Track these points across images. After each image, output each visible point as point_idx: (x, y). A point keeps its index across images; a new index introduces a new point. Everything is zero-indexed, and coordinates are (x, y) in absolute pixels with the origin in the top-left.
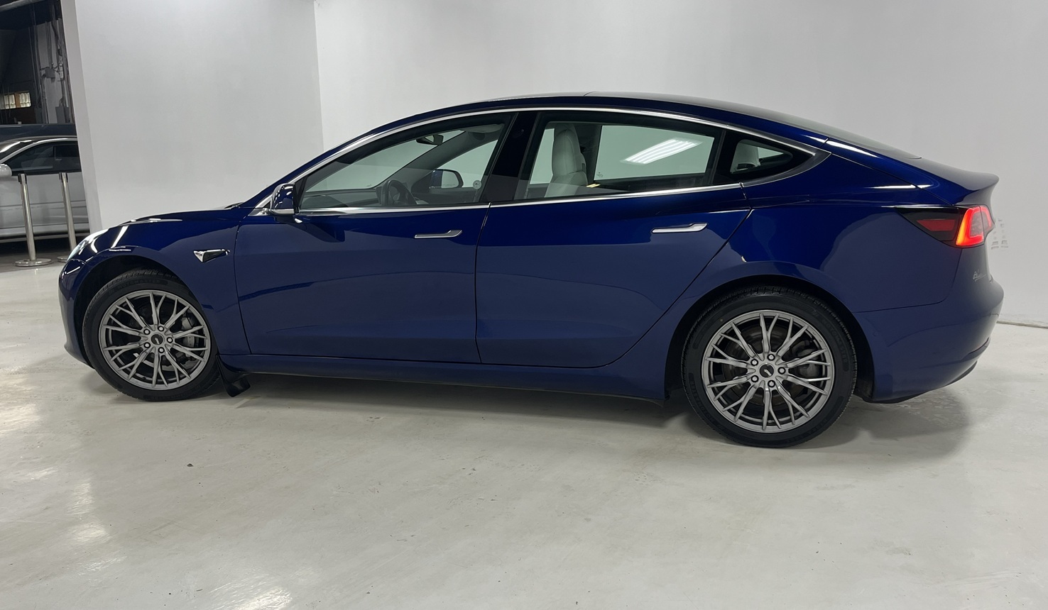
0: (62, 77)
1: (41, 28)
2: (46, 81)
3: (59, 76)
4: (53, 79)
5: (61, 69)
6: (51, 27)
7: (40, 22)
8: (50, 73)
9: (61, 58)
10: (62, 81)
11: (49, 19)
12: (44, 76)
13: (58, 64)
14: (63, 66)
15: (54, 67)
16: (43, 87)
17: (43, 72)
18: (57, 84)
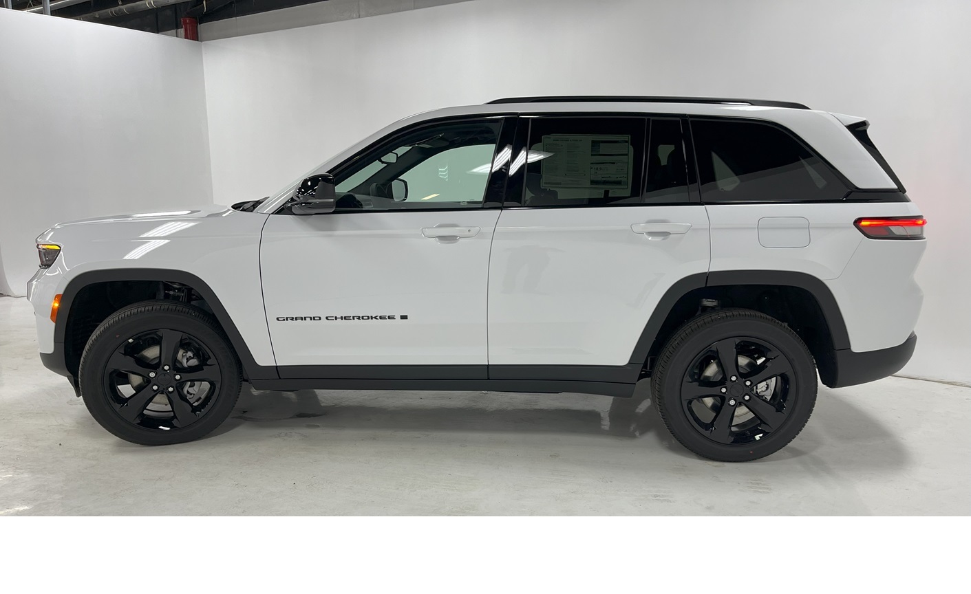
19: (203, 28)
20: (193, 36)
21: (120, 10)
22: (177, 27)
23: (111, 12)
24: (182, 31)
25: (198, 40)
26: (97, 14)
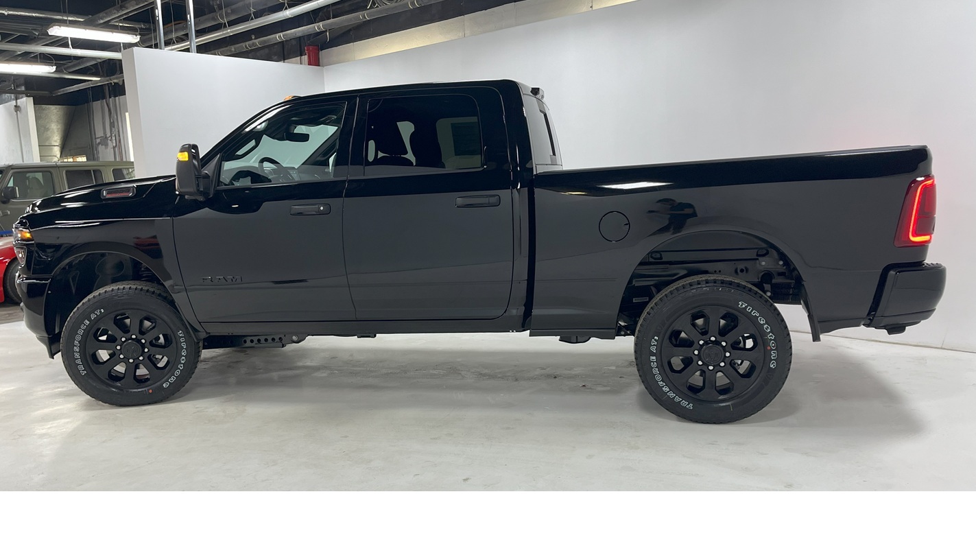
0: (115, 145)
1: (97, 105)
2: (101, 148)
3: (111, 144)
4: (106, 145)
5: (114, 138)
6: (105, 104)
7: (96, 99)
8: (104, 142)
9: (113, 130)
10: (114, 148)
11: (104, 97)
12: (99, 143)
13: (111, 136)
14: (115, 135)
15: (108, 136)
16: (98, 153)
17: (98, 141)
18: (110, 150)
19: (324, 54)
20: (315, 61)
21: (253, 44)
22: (301, 55)
23: (246, 46)
24: (305, 58)
25: (318, 65)
26: (233, 48)
